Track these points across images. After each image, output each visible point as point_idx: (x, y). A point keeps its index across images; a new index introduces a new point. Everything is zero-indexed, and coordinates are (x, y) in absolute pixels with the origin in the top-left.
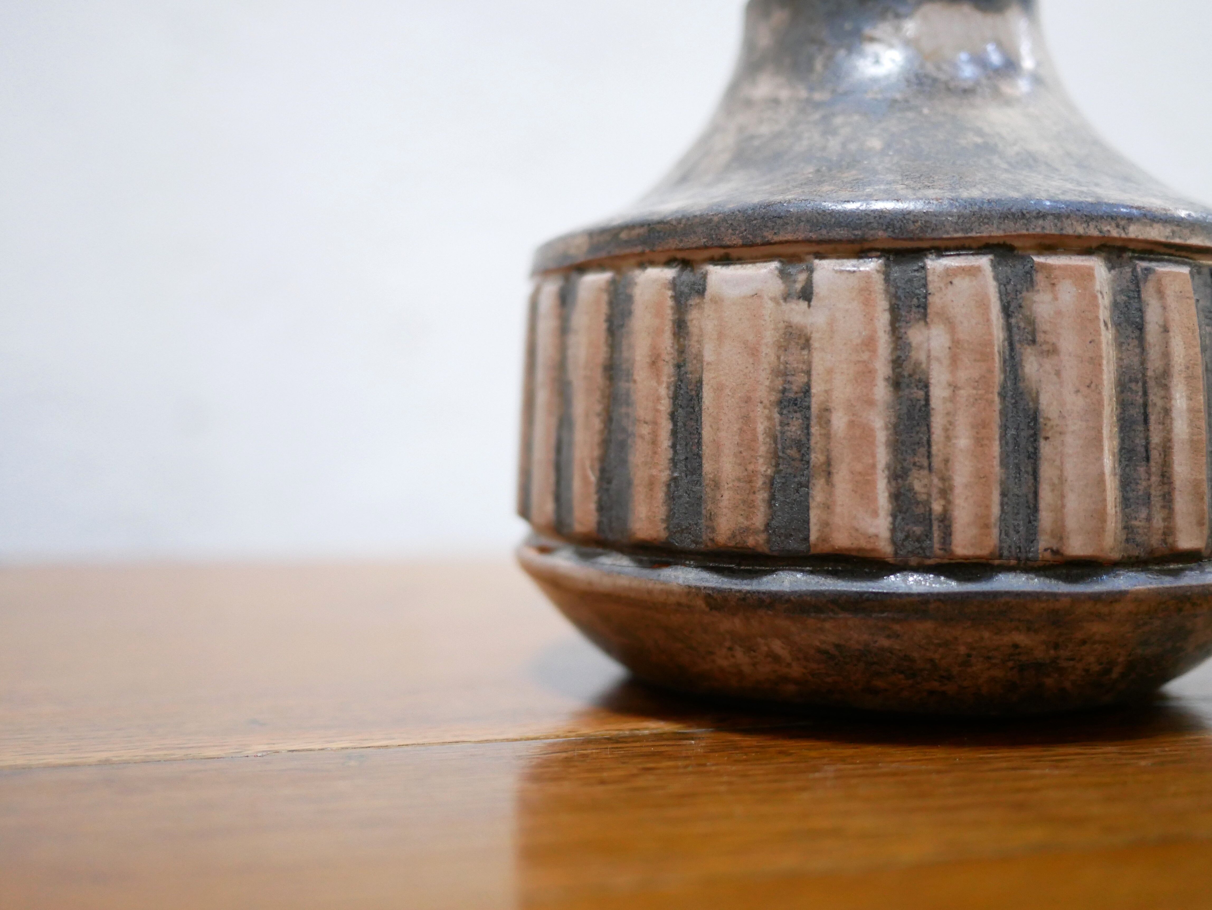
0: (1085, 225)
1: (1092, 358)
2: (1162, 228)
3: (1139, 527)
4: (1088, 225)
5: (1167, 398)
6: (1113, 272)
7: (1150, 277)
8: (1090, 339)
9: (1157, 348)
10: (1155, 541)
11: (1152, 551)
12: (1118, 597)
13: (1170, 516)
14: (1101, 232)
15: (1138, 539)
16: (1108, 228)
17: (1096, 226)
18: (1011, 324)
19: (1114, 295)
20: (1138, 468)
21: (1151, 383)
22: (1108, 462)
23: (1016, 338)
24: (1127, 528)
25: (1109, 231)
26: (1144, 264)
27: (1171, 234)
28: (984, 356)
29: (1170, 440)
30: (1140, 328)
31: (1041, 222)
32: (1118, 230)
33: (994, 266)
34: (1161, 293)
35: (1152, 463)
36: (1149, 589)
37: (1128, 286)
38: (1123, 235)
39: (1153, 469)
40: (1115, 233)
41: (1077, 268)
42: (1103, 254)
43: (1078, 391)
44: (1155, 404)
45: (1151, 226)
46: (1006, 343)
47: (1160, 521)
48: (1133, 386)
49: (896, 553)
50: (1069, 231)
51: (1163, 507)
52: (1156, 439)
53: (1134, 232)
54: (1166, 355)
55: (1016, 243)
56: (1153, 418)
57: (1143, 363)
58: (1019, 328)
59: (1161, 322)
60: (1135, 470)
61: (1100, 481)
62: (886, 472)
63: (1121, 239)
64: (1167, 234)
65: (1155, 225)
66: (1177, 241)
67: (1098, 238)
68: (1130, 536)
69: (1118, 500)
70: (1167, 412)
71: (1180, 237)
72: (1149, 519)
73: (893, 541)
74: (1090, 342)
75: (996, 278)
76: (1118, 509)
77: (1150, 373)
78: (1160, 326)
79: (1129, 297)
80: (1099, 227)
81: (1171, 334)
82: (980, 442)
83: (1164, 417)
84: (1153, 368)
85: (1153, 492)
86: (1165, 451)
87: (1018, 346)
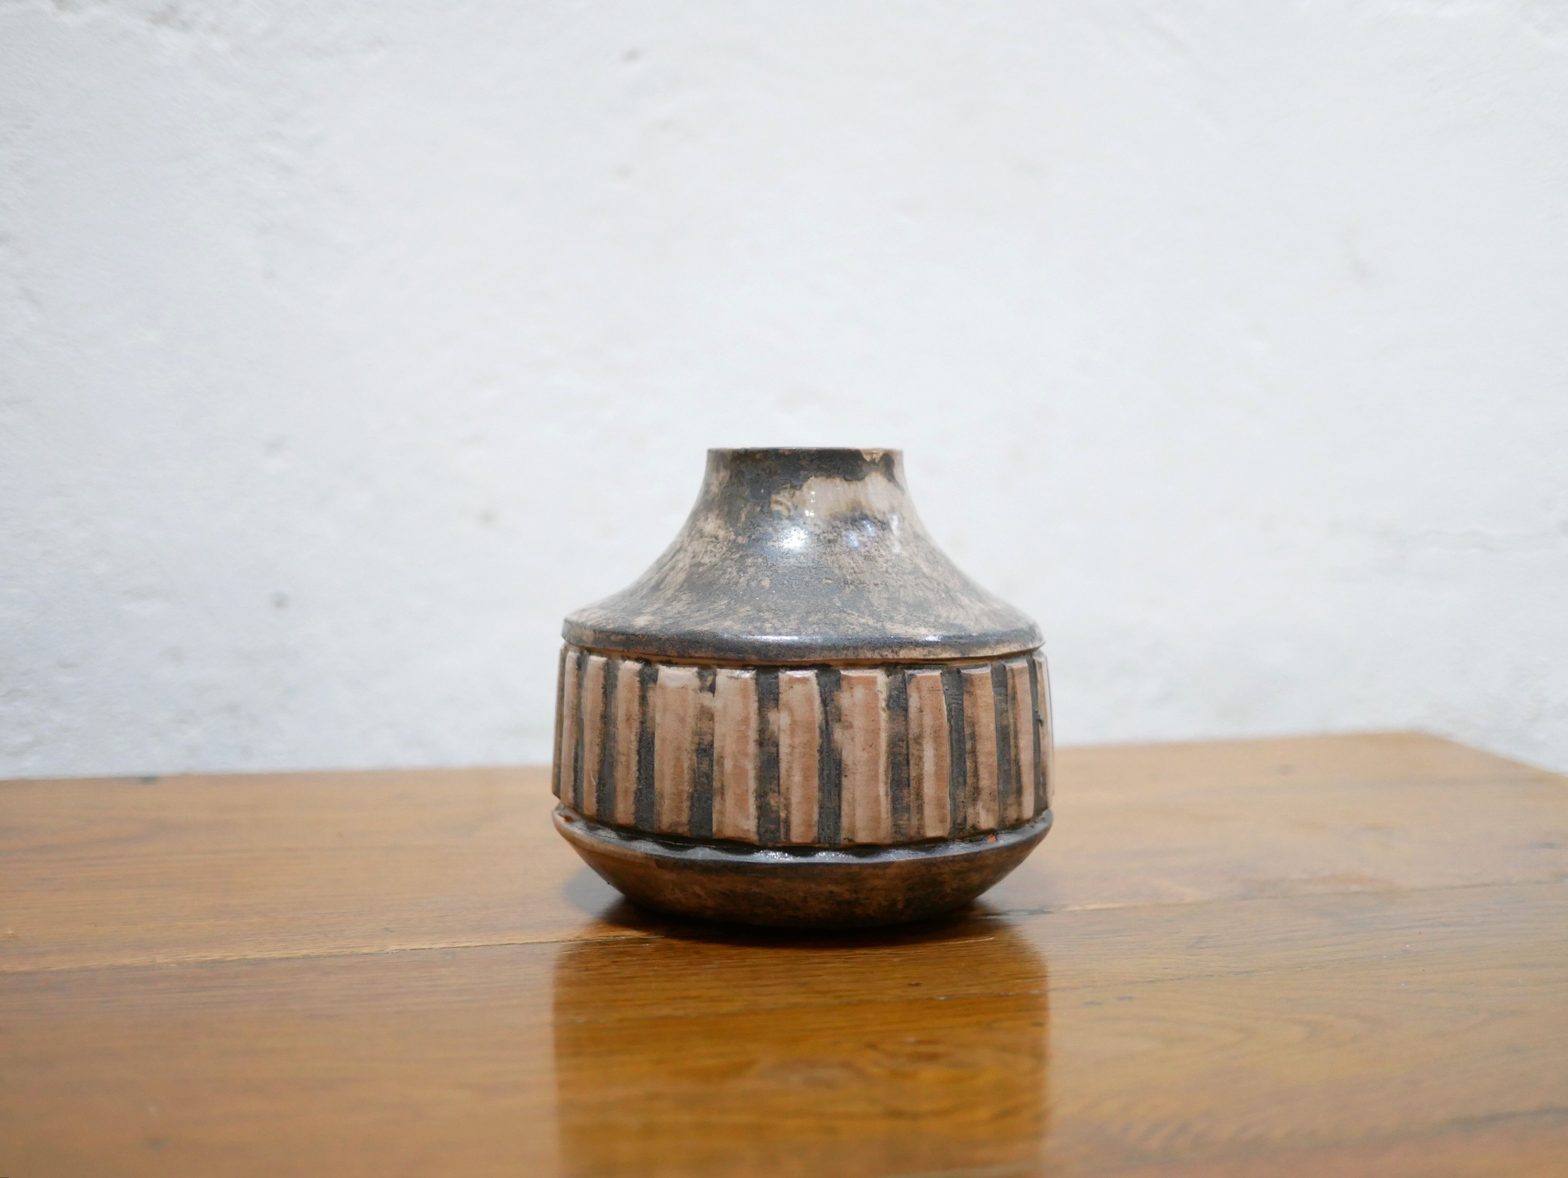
0: (872, 652)
1: (873, 730)
2: (922, 650)
3: (903, 825)
4: (874, 652)
5: (921, 750)
6: (890, 677)
7: (913, 680)
8: (872, 720)
9: (916, 721)
10: (912, 832)
11: (911, 838)
12: (889, 864)
13: (921, 819)
14: (882, 656)
15: (903, 831)
16: (887, 653)
17: (879, 653)
18: (827, 710)
19: (890, 691)
20: (903, 791)
21: (911, 742)
22: (882, 790)
23: (830, 718)
24: (895, 825)
25: (887, 655)
26: (911, 672)
27: (928, 653)
28: (810, 730)
29: (922, 775)
30: (906, 710)
31: (845, 652)
32: (893, 654)
33: (817, 676)
34: (919, 690)
35: (911, 788)
36: (907, 860)
37: (899, 686)
38: (896, 657)
39: (912, 792)
40: (890, 656)
41: (866, 678)
42: (884, 668)
43: (864, 749)
44: (913, 754)
45: (915, 649)
46: (824, 721)
47: (916, 821)
48: (901, 743)
49: (760, 840)
50: (862, 656)
51: (918, 813)
52: (913, 774)
53: (903, 654)
54: (921, 725)
55: (831, 663)
56: (912, 762)
57: (907, 730)
58: (831, 712)
59: (918, 706)
60: (901, 792)
61: (877, 800)
62: (755, 794)
63: (894, 659)
64: (925, 654)
65: (918, 649)
66: (932, 657)
67: (880, 659)
68: (897, 830)
69: (890, 810)
70: (920, 758)
71: (934, 655)
72: (909, 820)
73: (758, 833)
74: (873, 721)
75: (819, 684)
76: (890, 815)
77: (910, 736)
78: (918, 709)
79: (899, 691)
80: (881, 653)
81: (924, 713)
82: (806, 778)
83: (919, 761)
84: (912, 733)
85: (912, 804)
86: (919, 781)
87: (830, 723)
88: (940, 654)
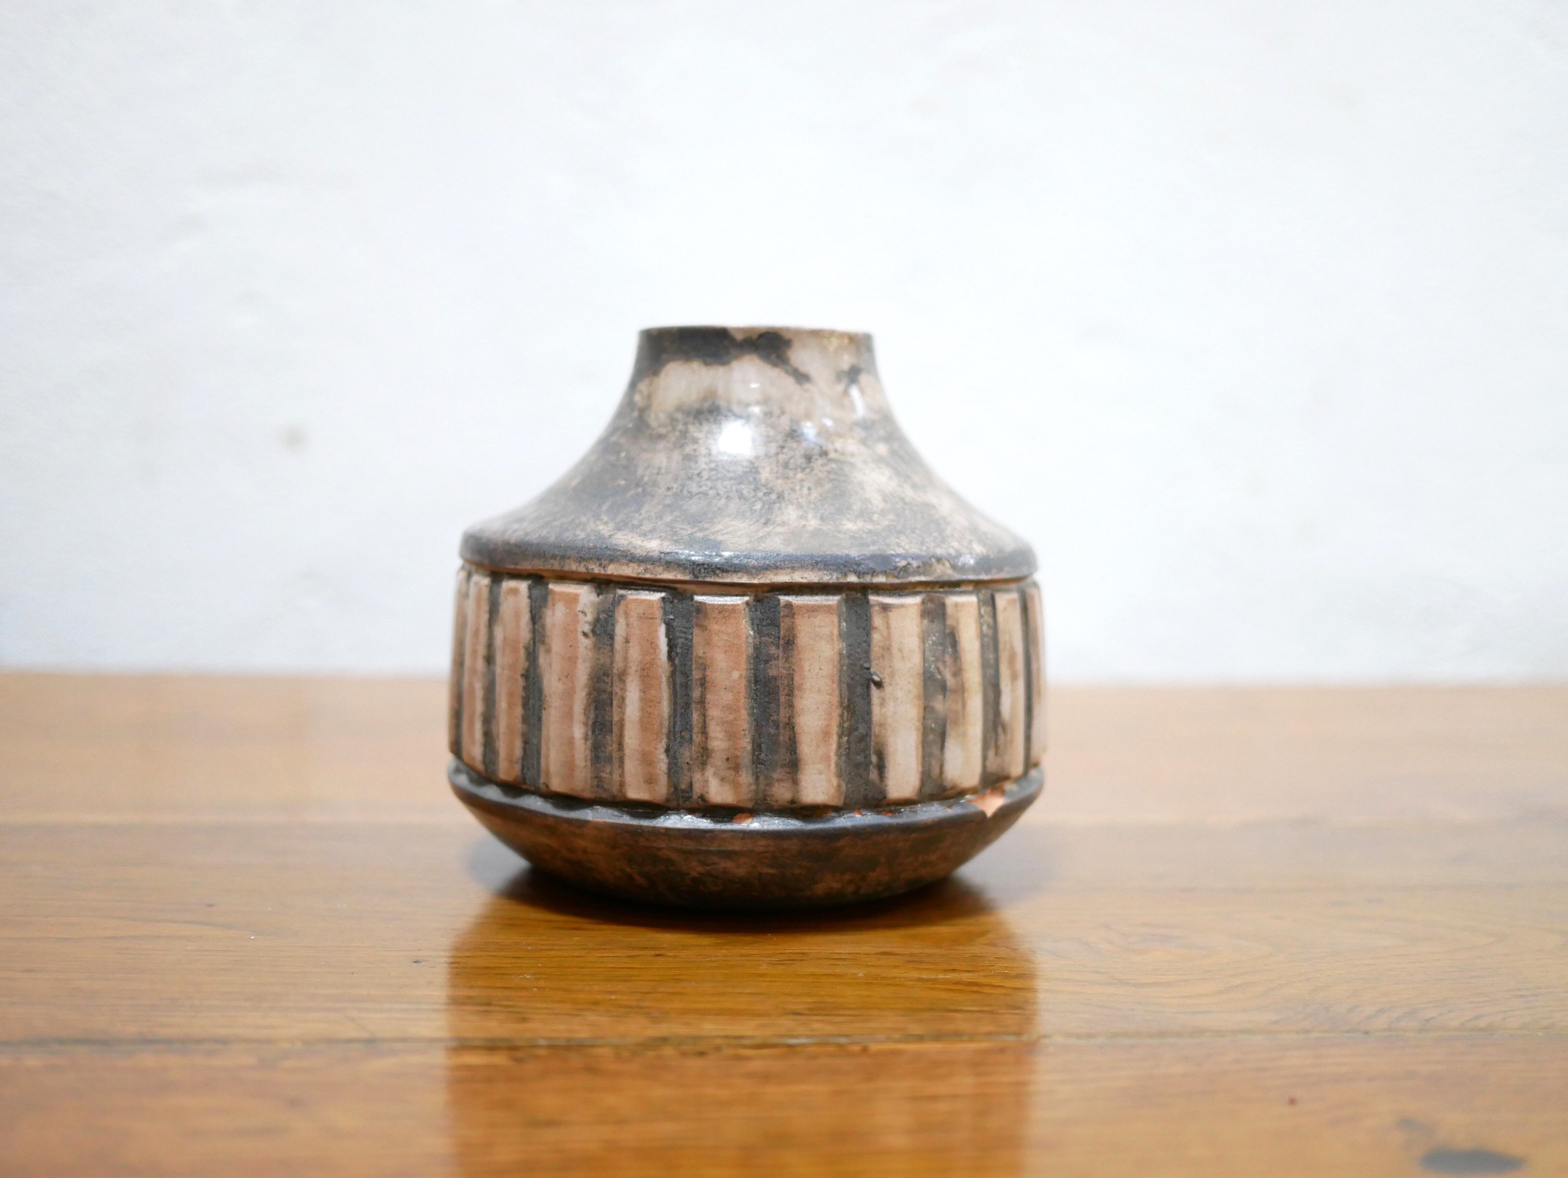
0: (577, 564)
1: (570, 658)
2: (636, 567)
3: (605, 778)
4: (580, 564)
5: (624, 690)
6: (601, 597)
7: (622, 602)
8: (570, 644)
9: (621, 653)
10: (615, 789)
11: (614, 797)
12: (584, 823)
13: (622, 775)
14: (587, 569)
15: (606, 786)
16: (593, 566)
17: (585, 565)
18: (535, 629)
19: (598, 614)
20: (607, 737)
21: (616, 678)
23: (537, 639)
24: (598, 778)
25: (593, 569)
26: (621, 592)
27: (643, 571)
28: (515, 650)
29: (623, 720)
30: (612, 637)
31: (552, 561)
32: (600, 568)
33: (530, 588)
34: (627, 614)
35: (614, 735)
36: (605, 822)
37: (609, 608)
38: (603, 572)
39: (614, 739)
40: (596, 571)
41: (568, 594)
42: (595, 584)
44: (617, 693)
45: (627, 565)
46: (532, 642)
47: (618, 776)
48: (605, 678)
49: (486, 770)
50: (566, 568)
51: (620, 766)
52: (616, 718)
53: (612, 570)
54: (626, 659)
55: (544, 574)
56: (615, 703)
57: (612, 663)
58: (539, 632)
59: (624, 635)
60: (604, 738)
61: (571, 742)
62: (482, 718)
63: (600, 574)
64: (639, 571)
65: (631, 565)
66: (648, 576)
67: (585, 573)
68: (600, 783)
69: (589, 757)
70: (623, 699)
71: (651, 574)
72: (611, 773)
73: (484, 763)
74: (570, 647)
75: (530, 597)
76: (589, 763)
77: (615, 671)
78: (624, 638)
79: (608, 615)
80: (587, 566)
81: (631, 644)
82: (510, 705)
83: (621, 703)
84: (617, 667)
85: (614, 754)
86: (621, 727)
87: (537, 644)
88: (660, 574)
